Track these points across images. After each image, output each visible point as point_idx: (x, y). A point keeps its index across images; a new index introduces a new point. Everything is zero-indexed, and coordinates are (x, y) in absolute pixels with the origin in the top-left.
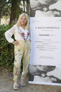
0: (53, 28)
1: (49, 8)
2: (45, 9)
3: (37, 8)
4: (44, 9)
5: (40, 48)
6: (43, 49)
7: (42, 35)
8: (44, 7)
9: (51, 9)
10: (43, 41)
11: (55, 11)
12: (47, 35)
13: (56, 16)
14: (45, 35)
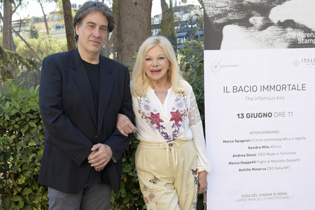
0: (283, 88)
1: (271, 17)
2: (257, 20)
3: (230, 15)
4: (251, 20)
5: (242, 163)
6: (250, 166)
7: (249, 116)
8: (254, 12)
9: (275, 21)
10: (251, 137)
11: (289, 29)
12: (265, 115)
13: (294, 44)
14: (259, 115)
